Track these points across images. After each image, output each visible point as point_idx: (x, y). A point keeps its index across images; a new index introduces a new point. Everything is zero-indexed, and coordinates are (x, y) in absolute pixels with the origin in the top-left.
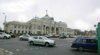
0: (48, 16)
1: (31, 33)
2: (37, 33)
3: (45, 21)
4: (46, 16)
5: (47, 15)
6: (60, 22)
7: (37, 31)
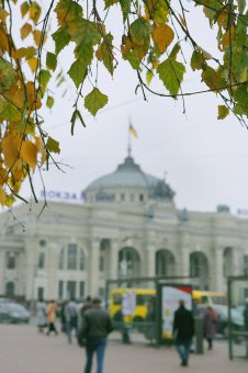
0: (137, 168)
1: (18, 291)
2: (61, 293)
3: (112, 215)
4: (121, 167)
5: (129, 165)
6: (223, 209)
7: (61, 283)
